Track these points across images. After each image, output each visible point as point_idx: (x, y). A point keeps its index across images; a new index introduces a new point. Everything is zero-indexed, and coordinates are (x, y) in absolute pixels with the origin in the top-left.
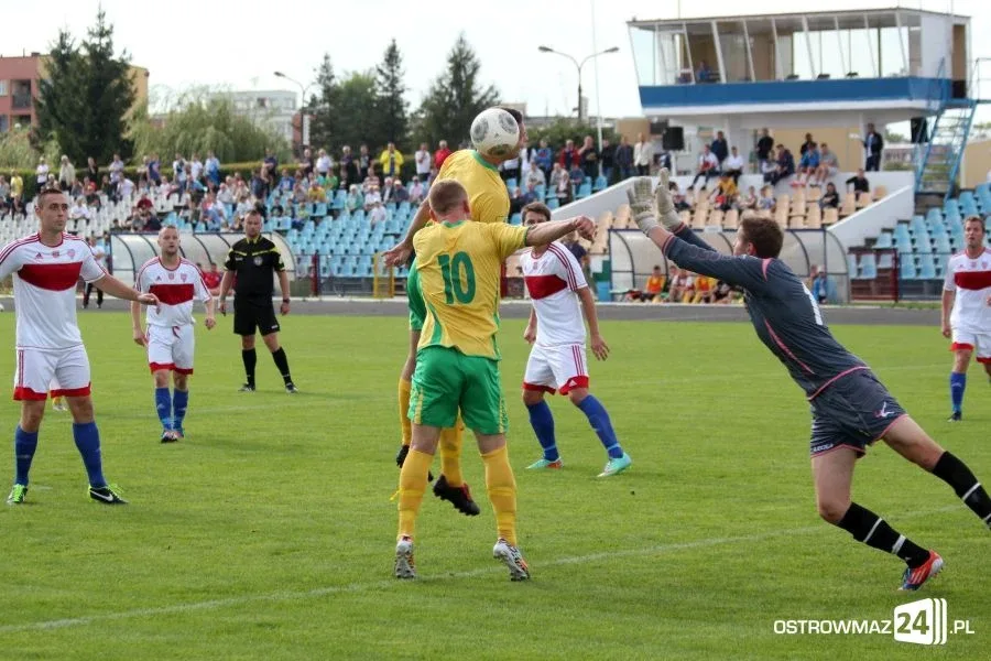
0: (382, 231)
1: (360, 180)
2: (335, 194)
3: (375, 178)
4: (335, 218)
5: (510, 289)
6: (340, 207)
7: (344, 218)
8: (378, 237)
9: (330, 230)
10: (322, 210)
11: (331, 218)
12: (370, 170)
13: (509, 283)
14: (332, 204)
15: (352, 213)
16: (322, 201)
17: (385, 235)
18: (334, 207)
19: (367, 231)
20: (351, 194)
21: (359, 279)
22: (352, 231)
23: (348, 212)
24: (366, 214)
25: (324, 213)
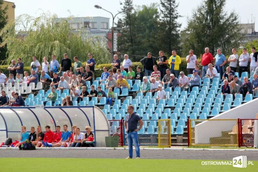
0: (163, 105)
2: (134, 82)
4: (133, 98)
6: (137, 90)
7: (139, 98)
8: (160, 110)
10: (125, 93)
11: (131, 97)
14: (132, 89)
15: (145, 94)
16: (125, 87)
17: (165, 108)
19: (154, 105)
20: (143, 82)
22: (145, 106)
23: (142, 93)
24: (153, 94)
25: (127, 94)
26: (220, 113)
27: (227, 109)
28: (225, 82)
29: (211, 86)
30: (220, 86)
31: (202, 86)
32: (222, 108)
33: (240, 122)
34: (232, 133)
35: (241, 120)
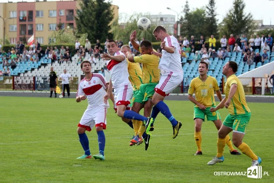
1: (199, 49)
2: (190, 54)
3: (205, 48)
4: (190, 64)
5: (256, 91)
6: (192, 59)
7: (193, 63)
9: (188, 68)
11: (188, 64)
12: (203, 46)
13: (256, 89)
14: (188, 58)
15: (196, 62)
16: (184, 57)
18: (189, 59)
20: (196, 55)
22: (196, 69)
23: (194, 61)
25: (185, 61)
26: (242, 73)
27: (246, 71)
28: (245, 55)
29: (236, 58)
30: (242, 58)
31: (231, 58)
32: (243, 71)
33: (253, 79)
34: (249, 86)
35: (254, 78)
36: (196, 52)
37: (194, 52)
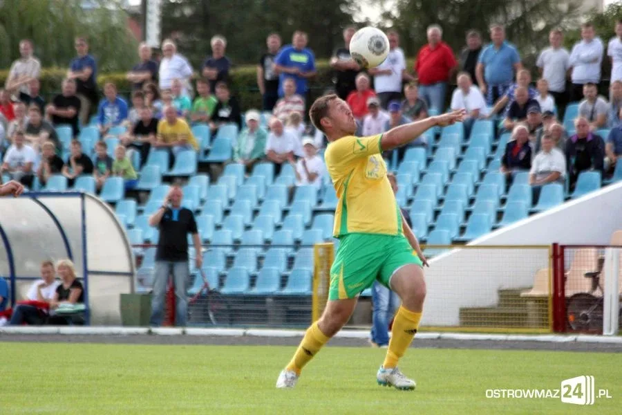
0: (309, 202)
3: (297, 98)
4: (213, 180)
5: (571, 318)
6: (225, 157)
7: (232, 178)
8: (300, 215)
9: (202, 202)
10: (187, 163)
11: (204, 178)
12: (286, 84)
13: (571, 309)
14: (207, 152)
17: (316, 212)
18: (211, 158)
19: (280, 203)
20: (246, 131)
21: (261, 299)
22: (249, 204)
23: (240, 166)
24: (278, 169)
25: (190, 168)
26: (494, 229)
27: (515, 217)
29: (464, 149)
30: (494, 148)
31: (434, 149)
32: (500, 215)
33: (558, 253)
34: (535, 293)
35: (563, 247)
36: (251, 115)
37: (236, 118)
